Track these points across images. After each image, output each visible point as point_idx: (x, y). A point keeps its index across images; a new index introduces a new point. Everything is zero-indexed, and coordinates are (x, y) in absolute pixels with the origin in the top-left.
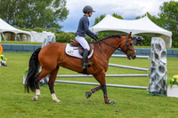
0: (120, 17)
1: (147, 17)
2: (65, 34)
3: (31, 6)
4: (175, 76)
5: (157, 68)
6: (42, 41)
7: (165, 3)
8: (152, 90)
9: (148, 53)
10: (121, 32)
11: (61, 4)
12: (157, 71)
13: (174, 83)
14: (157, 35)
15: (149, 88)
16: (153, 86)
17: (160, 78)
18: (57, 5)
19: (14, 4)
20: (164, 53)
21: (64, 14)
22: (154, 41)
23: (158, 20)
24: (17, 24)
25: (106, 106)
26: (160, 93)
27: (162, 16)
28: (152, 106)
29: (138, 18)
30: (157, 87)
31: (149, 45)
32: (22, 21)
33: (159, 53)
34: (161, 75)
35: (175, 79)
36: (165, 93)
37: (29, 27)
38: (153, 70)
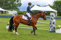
0: (39, 6)
1: (49, 6)
2: (21, 11)
3: (9, 2)
4: (58, 26)
5: (52, 23)
6: (13, 14)
7: (55, 1)
8: (51, 31)
9: (49, 18)
10: (40, 11)
11: (19, 1)
12: (52, 24)
13: (58, 28)
14: (52, 12)
15: (49, 30)
16: (51, 29)
17: (53, 27)
18: (18, 2)
19: (3, 1)
20: (54, 18)
21: (20, 5)
22: (51, 14)
23: (52, 7)
24: (4, 8)
25: (35, 36)
26: (53, 31)
27: (54, 6)
28: (50, 36)
29: (46, 6)
30: (52, 29)
31: (49, 15)
32: (6, 7)
33: (53, 18)
34: (54, 25)
35: (58, 27)
36: (55, 31)
37: (8, 9)
38: (51, 24)
